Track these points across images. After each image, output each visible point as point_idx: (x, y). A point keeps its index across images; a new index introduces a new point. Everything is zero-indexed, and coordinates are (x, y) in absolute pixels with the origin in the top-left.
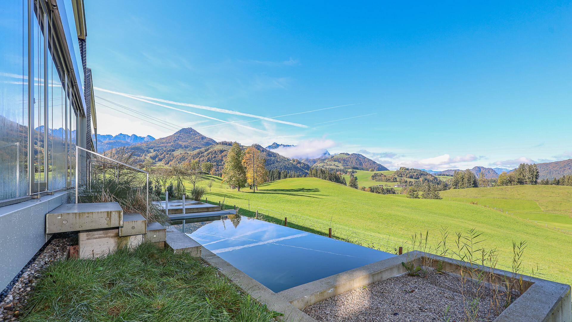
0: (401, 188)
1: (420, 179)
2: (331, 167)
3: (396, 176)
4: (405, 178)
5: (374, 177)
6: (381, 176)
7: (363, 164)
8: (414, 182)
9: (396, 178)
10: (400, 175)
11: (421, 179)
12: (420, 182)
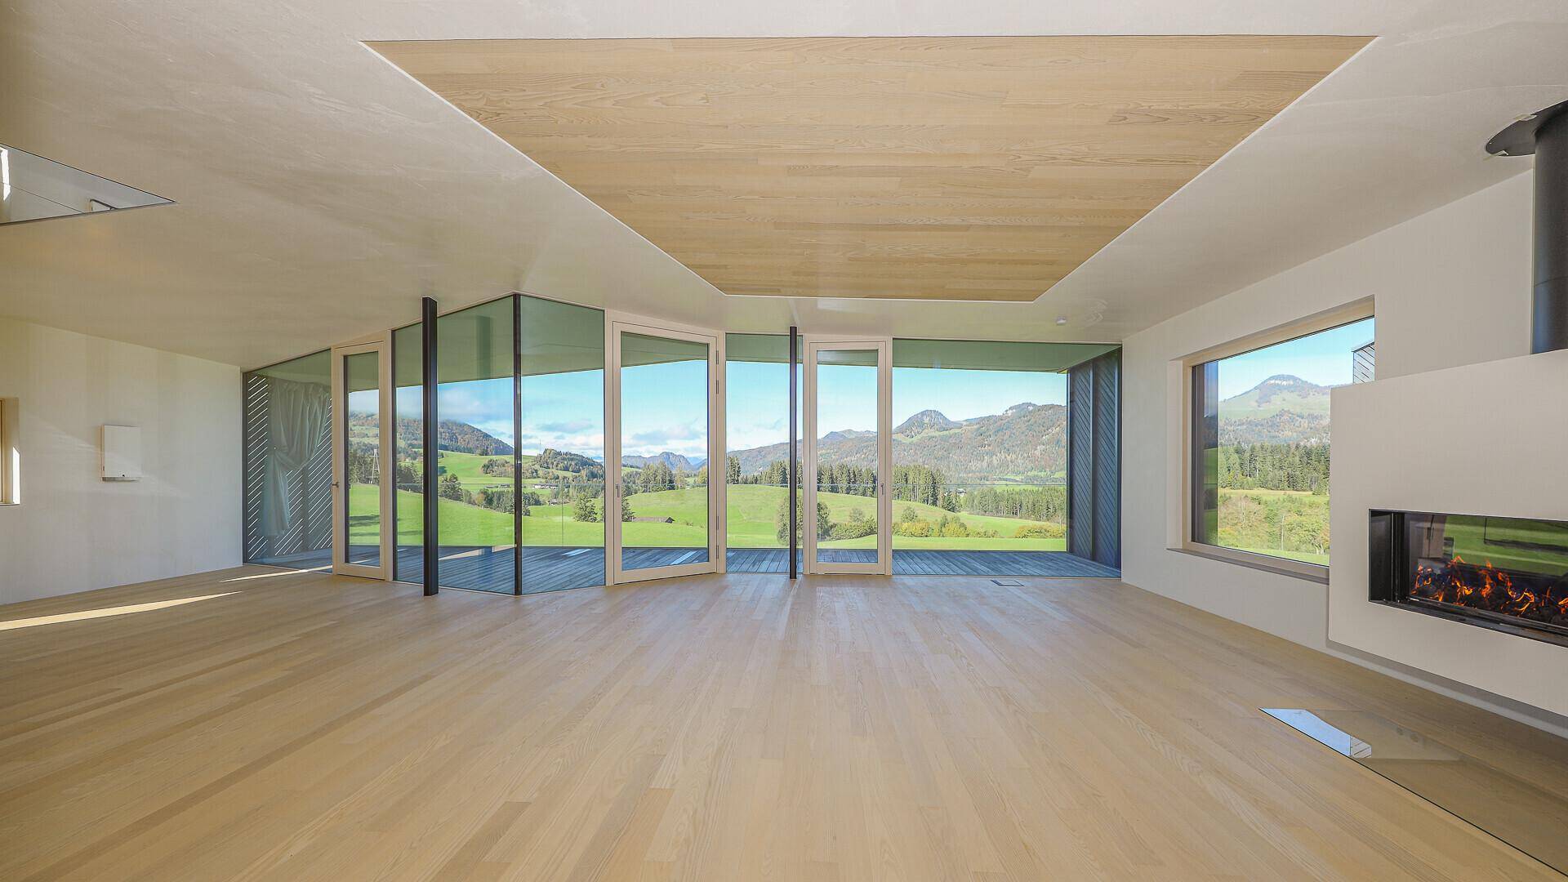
0: (548, 491)
1: (582, 472)
2: (366, 441)
3: (537, 467)
4: (554, 470)
5: (488, 468)
6: (504, 466)
7: (459, 437)
8: (571, 479)
9: (536, 471)
10: (546, 465)
11: (584, 473)
12: (582, 477)
